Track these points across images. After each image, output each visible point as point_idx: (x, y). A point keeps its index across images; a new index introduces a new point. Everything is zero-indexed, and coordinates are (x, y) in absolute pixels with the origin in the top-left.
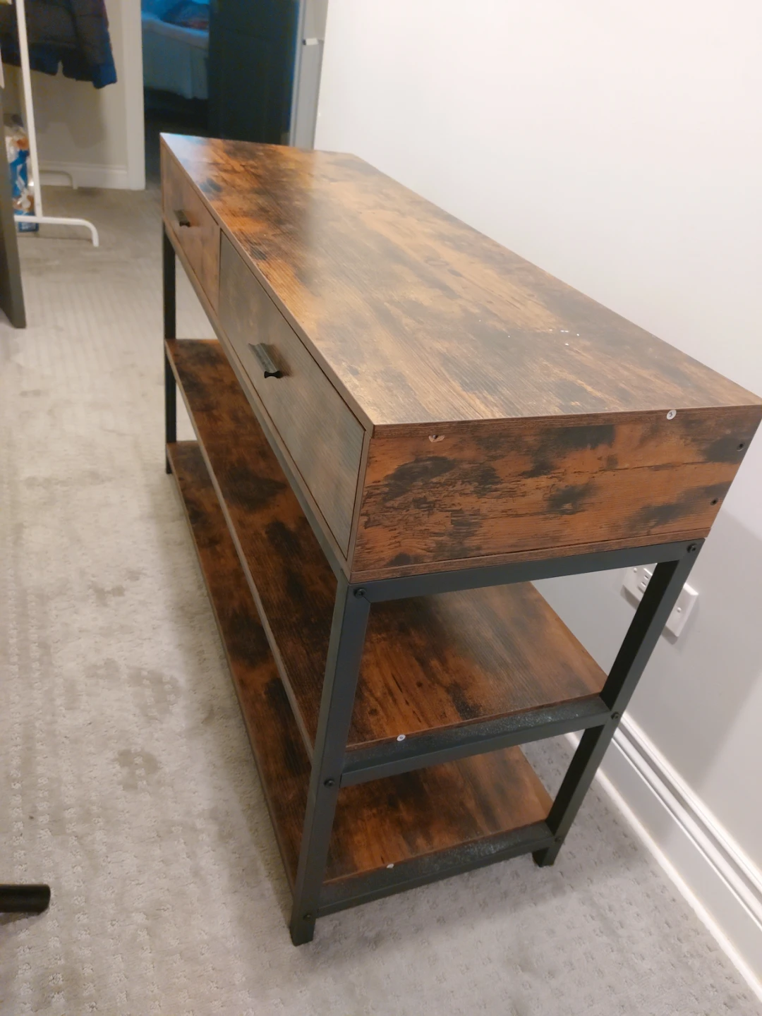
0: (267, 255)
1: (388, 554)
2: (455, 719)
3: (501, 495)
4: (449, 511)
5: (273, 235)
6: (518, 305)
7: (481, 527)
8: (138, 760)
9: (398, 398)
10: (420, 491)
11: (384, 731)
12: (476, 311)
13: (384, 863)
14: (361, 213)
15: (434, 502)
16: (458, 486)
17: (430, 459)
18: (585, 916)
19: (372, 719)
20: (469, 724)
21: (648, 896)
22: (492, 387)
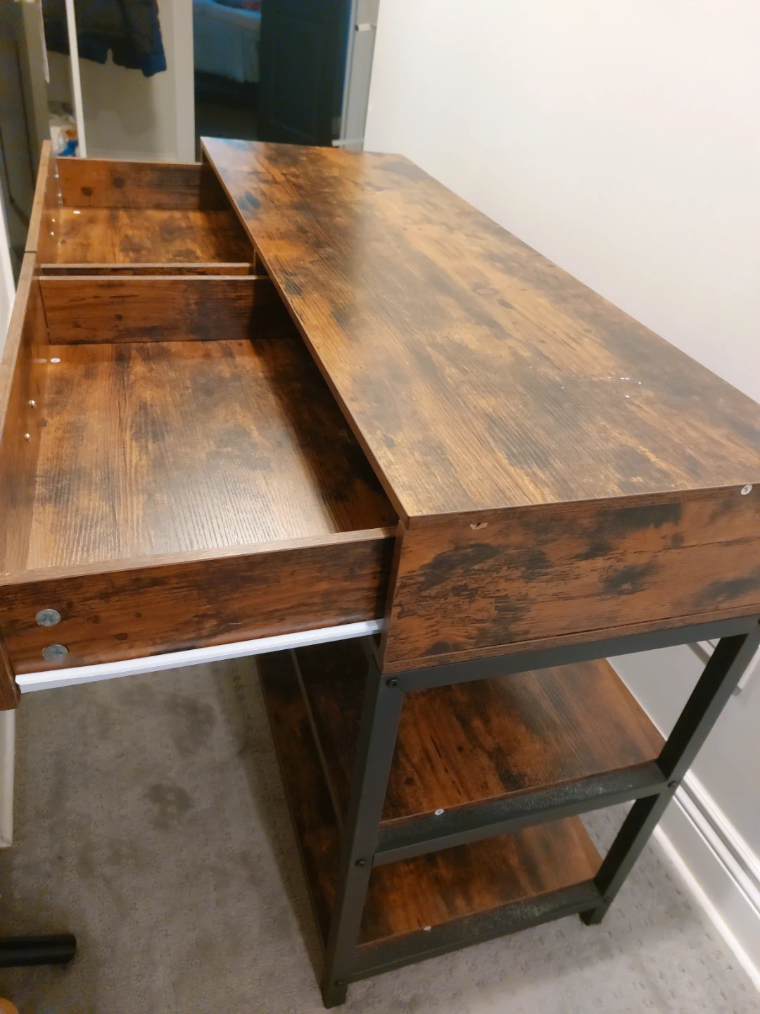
0: (302, 289)
1: (425, 643)
2: (497, 791)
3: (552, 578)
4: (492, 597)
5: (311, 262)
6: (574, 345)
7: (529, 611)
8: (171, 797)
9: (436, 477)
10: (461, 578)
11: (421, 805)
12: (526, 354)
13: (420, 926)
14: (406, 229)
15: (476, 589)
16: (504, 572)
17: (472, 546)
18: (634, 984)
19: (408, 790)
20: (512, 796)
21: (702, 962)
22: (543, 461)
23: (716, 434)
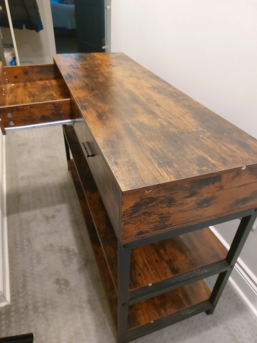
0: (86, 107)
1: (135, 232)
2: (170, 275)
3: (177, 206)
4: (157, 214)
5: (90, 97)
6: (182, 118)
7: (171, 217)
8: (62, 282)
9: (132, 175)
10: (145, 209)
11: (144, 283)
12: (165, 124)
13: (149, 321)
14: (123, 81)
15: (151, 212)
16: (160, 205)
17: (147, 198)
18: (225, 334)
19: (139, 278)
20: (176, 276)
21: (249, 325)
23: (233, 147)
